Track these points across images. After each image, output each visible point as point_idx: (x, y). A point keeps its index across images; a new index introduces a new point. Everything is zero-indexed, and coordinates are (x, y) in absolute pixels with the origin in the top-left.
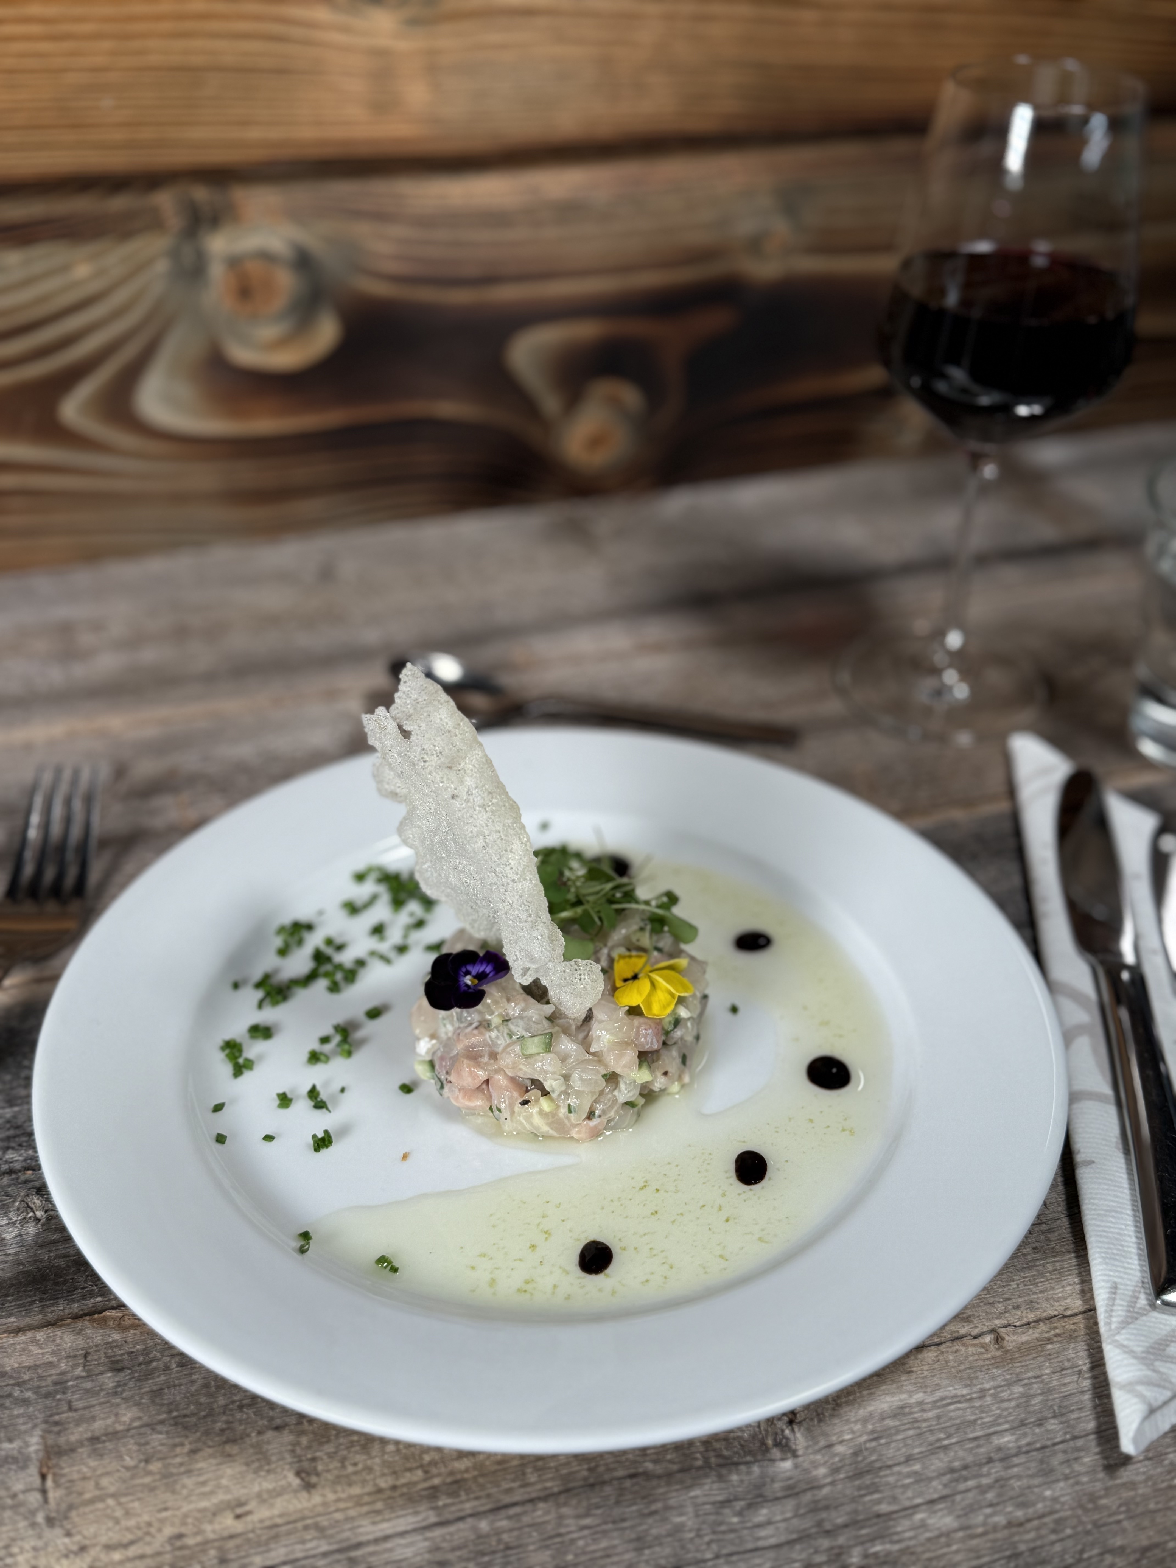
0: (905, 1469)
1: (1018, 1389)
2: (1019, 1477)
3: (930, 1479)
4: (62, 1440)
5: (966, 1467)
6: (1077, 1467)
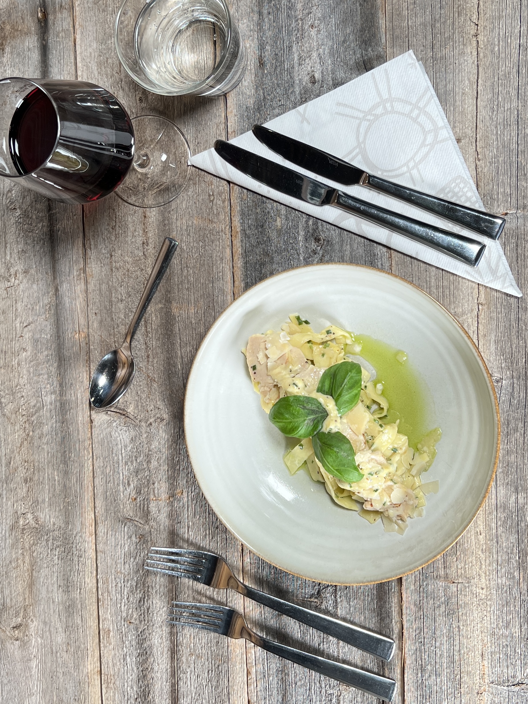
0: (514, 349)
4: (443, 576)
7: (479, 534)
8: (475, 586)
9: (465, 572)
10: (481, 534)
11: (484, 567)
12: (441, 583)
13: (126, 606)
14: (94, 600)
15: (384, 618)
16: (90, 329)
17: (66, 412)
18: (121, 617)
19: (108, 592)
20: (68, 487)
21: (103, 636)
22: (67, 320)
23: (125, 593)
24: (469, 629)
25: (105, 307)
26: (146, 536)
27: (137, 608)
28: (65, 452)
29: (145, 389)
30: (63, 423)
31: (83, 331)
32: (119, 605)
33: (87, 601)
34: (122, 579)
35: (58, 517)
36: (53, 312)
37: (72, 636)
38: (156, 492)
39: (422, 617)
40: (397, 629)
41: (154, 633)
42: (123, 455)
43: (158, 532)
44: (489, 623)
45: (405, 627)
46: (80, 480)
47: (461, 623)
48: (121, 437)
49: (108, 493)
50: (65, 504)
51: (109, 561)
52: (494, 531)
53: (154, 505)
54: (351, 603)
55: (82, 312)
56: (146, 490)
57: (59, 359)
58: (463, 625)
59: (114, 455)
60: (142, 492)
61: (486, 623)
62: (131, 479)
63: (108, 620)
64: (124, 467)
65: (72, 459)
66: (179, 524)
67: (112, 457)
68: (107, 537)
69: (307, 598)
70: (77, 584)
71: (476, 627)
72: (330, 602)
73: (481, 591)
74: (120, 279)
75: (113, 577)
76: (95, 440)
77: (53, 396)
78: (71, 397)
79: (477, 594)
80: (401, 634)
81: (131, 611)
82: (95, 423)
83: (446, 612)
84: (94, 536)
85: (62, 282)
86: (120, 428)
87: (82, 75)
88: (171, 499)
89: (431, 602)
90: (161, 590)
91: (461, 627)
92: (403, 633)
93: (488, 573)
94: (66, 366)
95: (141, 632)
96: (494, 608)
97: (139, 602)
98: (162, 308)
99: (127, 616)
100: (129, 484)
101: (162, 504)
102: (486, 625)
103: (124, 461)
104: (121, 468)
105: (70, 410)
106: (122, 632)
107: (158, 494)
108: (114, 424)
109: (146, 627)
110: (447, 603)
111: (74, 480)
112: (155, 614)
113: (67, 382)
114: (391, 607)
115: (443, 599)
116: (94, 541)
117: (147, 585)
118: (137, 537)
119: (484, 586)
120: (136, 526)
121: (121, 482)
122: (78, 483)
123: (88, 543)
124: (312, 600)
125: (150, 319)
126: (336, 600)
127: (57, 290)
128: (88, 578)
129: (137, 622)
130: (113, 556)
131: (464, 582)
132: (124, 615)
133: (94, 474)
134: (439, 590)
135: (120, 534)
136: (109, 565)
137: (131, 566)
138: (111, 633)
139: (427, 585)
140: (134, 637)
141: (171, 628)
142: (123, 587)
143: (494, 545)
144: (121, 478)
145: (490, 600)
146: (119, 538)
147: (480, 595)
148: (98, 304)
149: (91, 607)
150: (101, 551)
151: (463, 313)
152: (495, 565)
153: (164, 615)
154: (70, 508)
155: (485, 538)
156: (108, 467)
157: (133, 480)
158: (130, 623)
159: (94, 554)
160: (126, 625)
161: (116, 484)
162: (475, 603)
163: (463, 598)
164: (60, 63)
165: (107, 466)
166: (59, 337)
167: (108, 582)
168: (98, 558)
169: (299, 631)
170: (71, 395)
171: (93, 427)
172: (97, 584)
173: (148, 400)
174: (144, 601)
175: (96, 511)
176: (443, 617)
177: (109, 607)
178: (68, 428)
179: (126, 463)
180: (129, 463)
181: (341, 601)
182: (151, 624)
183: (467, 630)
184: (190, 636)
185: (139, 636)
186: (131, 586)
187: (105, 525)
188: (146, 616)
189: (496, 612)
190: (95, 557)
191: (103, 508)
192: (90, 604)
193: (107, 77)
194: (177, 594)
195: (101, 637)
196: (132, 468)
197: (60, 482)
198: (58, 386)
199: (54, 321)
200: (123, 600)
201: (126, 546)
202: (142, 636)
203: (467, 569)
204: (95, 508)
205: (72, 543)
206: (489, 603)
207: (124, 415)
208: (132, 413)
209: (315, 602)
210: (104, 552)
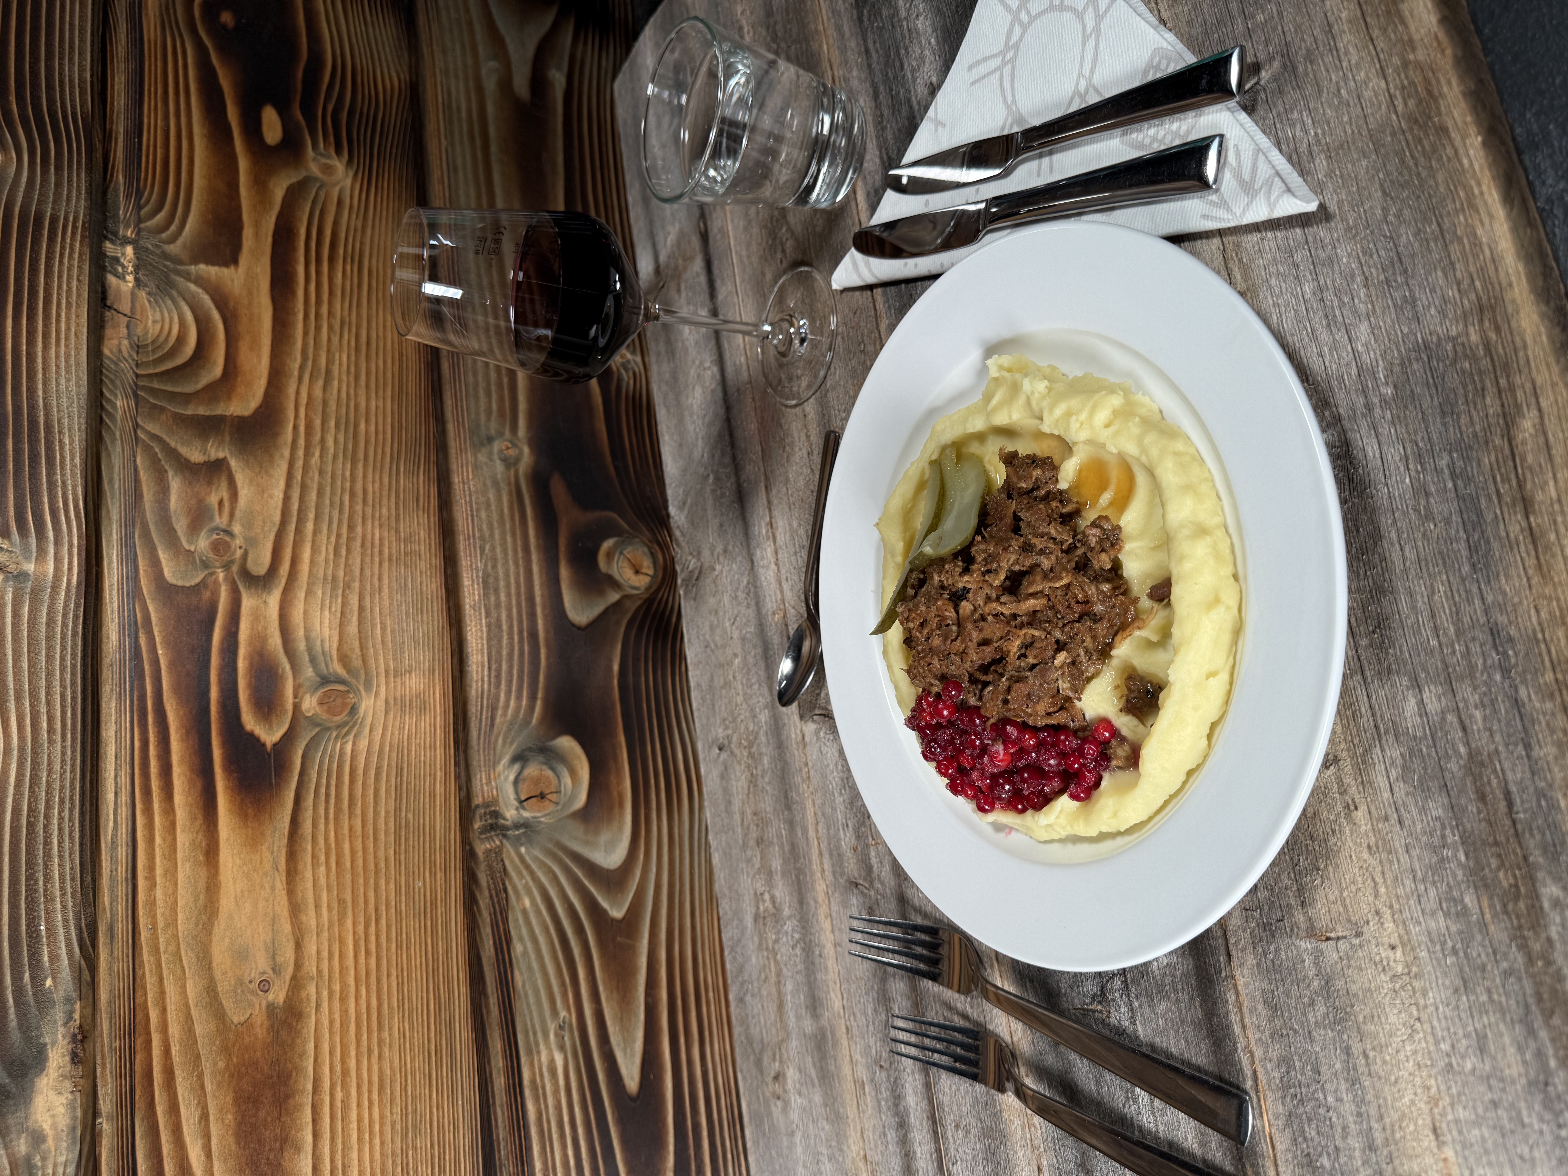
0: (1327, 358)
1: (1273, 282)
2: (1334, 280)
3: (1334, 340)
4: (1303, 926)
5: (1327, 316)
6: (1327, 241)
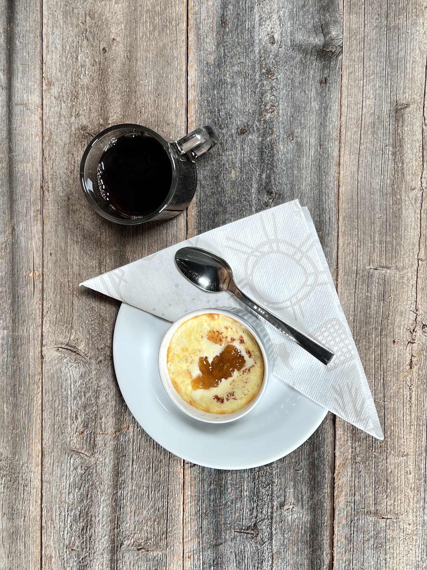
7: (409, 473)
8: (403, 521)
9: (394, 508)
10: (410, 474)
11: (411, 504)
12: (371, 519)
13: (69, 534)
14: (38, 527)
15: (316, 550)
16: (44, 269)
17: (18, 347)
18: (64, 544)
19: (52, 520)
20: (16, 418)
21: (45, 562)
22: (22, 259)
23: (69, 522)
24: (395, 562)
25: (61, 248)
26: (91, 468)
27: (79, 537)
28: (15, 385)
29: (97, 328)
30: (14, 357)
31: (37, 270)
32: (62, 533)
33: (30, 529)
34: (66, 508)
35: (6, 448)
36: (8, 250)
37: (14, 562)
38: (103, 426)
39: (352, 550)
40: (328, 561)
41: (95, 560)
42: (72, 390)
43: (103, 465)
44: (414, 556)
45: (335, 558)
46: (29, 414)
47: (388, 556)
48: (71, 373)
49: (56, 426)
50: (13, 436)
51: (54, 490)
52: (422, 471)
53: (101, 438)
54: (285, 535)
55: (37, 251)
56: (94, 424)
57: (13, 296)
58: (390, 558)
59: (63, 390)
60: (89, 426)
61: (412, 557)
62: (79, 413)
63: (51, 547)
64: (72, 401)
65: (21, 393)
66: (124, 458)
67: (61, 391)
68: (53, 468)
69: (244, 530)
70: (21, 512)
71: (402, 560)
72: (266, 534)
73: (408, 526)
74: (76, 222)
75: (57, 506)
76: (45, 375)
77: (5, 332)
78: (23, 333)
79: (405, 529)
80: (331, 566)
81: (73, 539)
82: (46, 359)
83: (375, 545)
84: (40, 466)
85: (18, 222)
86: (70, 364)
87: (48, 23)
88: (118, 434)
89: (361, 535)
90: (104, 519)
91: (388, 560)
92: (333, 564)
93: (415, 510)
94: (19, 303)
95: (82, 559)
96: (420, 543)
97: (82, 531)
98: (117, 251)
99: (70, 544)
100: (77, 418)
101: (109, 437)
102: (411, 558)
103: (72, 396)
104: (69, 403)
105: (21, 346)
106: (64, 559)
107: (105, 428)
108: (65, 360)
109: (88, 554)
110: (376, 536)
111: (23, 412)
112: (97, 543)
113: (20, 318)
114: (323, 540)
115: (372, 533)
116: (40, 472)
117: (90, 514)
118: (83, 468)
119: (411, 522)
120: (82, 458)
121: (69, 416)
122: (27, 416)
123: (34, 473)
124: (249, 531)
125: (104, 261)
126: (272, 533)
127: (13, 229)
128: (33, 506)
129: (79, 549)
130: (58, 487)
131: (393, 517)
132: (67, 542)
133: (42, 408)
134: (369, 525)
135: (65, 465)
136: (54, 495)
137: (75, 496)
138: (53, 560)
139: (357, 520)
140: (75, 564)
141: (112, 556)
142: (66, 515)
143: (422, 484)
144: (69, 412)
145: (416, 535)
146: (65, 469)
147: (407, 530)
148: (53, 245)
149: (35, 534)
150: (46, 481)
151: (404, 268)
152: (422, 503)
153: (105, 543)
154: (18, 439)
155: (414, 477)
156: (57, 401)
157: (80, 415)
158: (72, 550)
159: (39, 484)
160: (68, 552)
161: (64, 417)
162: (402, 537)
163: (391, 533)
164: (26, 11)
165: (55, 401)
166: (13, 275)
167: (52, 511)
168: (43, 488)
169: (235, 560)
170: (23, 331)
171: (44, 363)
172: (42, 512)
173: (99, 338)
174: (87, 529)
175: (43, 443)
176: (371, 550)
177: (52, 534)
178: (19, 363)
179: (75, 398)
180: (78, 399)
181: (276, 533)
182: (93, 552)
183: (393, 563)
184: (130, 563)
185: (80, 563)
186: (75, 515)
187: (51, 456)
188: (88, 544)
189: (420, 546)
190: (40, 486)
191: (50, 440)
192: (34, 531)
193: (72, 27)
194: (119, 523)
195: (43, 563)
196: (80, 403)
197: (9, 415)
198: (11, 322)
199: (10, 259)
200: (67, 529)
201: (72, 477)
202: (83, 563)
203: (396, 506)
204: (42, 440)
205: (19, 473)
206: (414, 538)
207: (75, 352)
208: (83, 351)
209: (252, 534)
210: (49, 482)
